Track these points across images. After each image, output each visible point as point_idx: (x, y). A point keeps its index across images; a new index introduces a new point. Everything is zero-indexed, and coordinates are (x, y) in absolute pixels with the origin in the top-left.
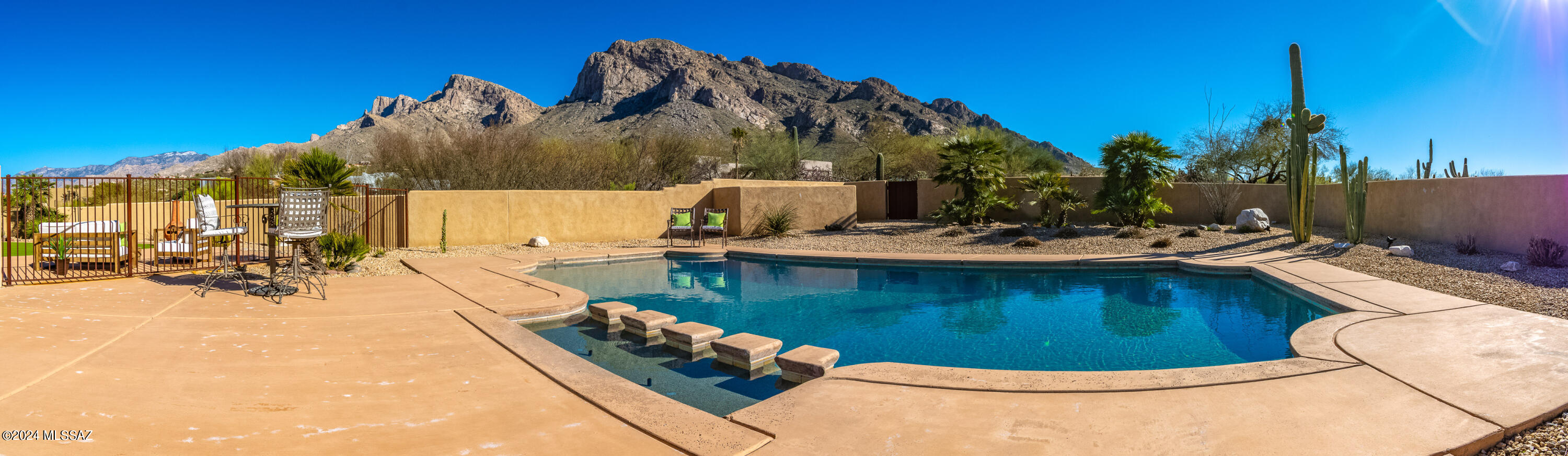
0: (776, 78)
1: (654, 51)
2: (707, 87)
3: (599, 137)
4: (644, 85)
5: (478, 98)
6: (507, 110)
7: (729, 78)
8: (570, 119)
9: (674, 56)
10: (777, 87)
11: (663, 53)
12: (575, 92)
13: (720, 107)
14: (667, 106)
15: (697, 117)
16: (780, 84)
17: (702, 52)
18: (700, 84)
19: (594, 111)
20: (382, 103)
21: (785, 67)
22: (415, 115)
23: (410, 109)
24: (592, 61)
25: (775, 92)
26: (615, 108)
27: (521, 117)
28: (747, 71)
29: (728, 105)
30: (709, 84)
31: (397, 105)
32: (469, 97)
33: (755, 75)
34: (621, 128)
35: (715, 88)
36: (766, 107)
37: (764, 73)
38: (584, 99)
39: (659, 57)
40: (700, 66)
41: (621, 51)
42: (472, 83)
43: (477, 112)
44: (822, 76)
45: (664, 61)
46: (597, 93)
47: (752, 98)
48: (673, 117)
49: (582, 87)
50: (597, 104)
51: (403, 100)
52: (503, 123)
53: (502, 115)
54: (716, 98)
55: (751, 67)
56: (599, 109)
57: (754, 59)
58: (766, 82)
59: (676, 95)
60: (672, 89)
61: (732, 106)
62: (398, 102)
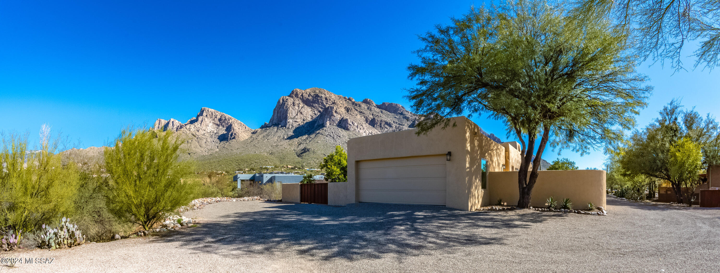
0: (382, 112)
1: (315, 96)
2: (345, 117)
3: (286, 149)
4: (310, 116)
5: (216, 123)
6: (233, 131)
7: (356, 112)
8: (269, 137)
9: (326, 99)
10: (383, 117)
11: (320, 97)
12: (272, 120)
13: (352, 129)
14: (323, 130)
15: (340, 137)
16: (383, 116)
17: (341, 96)
18: (341, 116)
19: (282, 133)
20: (160, 123)
21: (387, 105)
22: (181, 132)
23: (177, 128)
24: (281, 101)
25: (381, 121)
26: (294, 132)
27: (240, 135)
28: (366, 108)
29: (356, 128)
30: (346, 116)
31: (169, 125)
32: (212, 122)
33: (370, 110)
34: (298, 143)
35: (349, 118)
36: (377, 129)
37: (375, 109)
38: (277, 125)
39: (318, 99)
40: (340, 105)
41: (297, 95)
42: (213, 113)
43: (215, 132)
44: (406, 111)
45: (320, 102)
46: (284, 121)
47: (369, 124)
48: (327, 136)
49: (276, 117)
50: (284, 128)
51: (173, 122)
52: (230, 139)
53: (230, 133)
54: (350, 125)
55: (368, 105)
56: (285, 131)
57: (370, 100)
58: (377, 115)
59: (328, 123)
60: (326, 119)
61: (359, 129)
62: (170, 123)
